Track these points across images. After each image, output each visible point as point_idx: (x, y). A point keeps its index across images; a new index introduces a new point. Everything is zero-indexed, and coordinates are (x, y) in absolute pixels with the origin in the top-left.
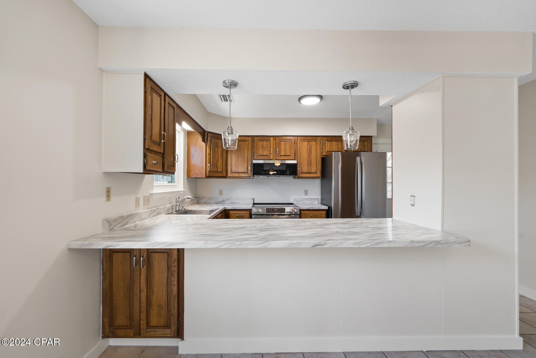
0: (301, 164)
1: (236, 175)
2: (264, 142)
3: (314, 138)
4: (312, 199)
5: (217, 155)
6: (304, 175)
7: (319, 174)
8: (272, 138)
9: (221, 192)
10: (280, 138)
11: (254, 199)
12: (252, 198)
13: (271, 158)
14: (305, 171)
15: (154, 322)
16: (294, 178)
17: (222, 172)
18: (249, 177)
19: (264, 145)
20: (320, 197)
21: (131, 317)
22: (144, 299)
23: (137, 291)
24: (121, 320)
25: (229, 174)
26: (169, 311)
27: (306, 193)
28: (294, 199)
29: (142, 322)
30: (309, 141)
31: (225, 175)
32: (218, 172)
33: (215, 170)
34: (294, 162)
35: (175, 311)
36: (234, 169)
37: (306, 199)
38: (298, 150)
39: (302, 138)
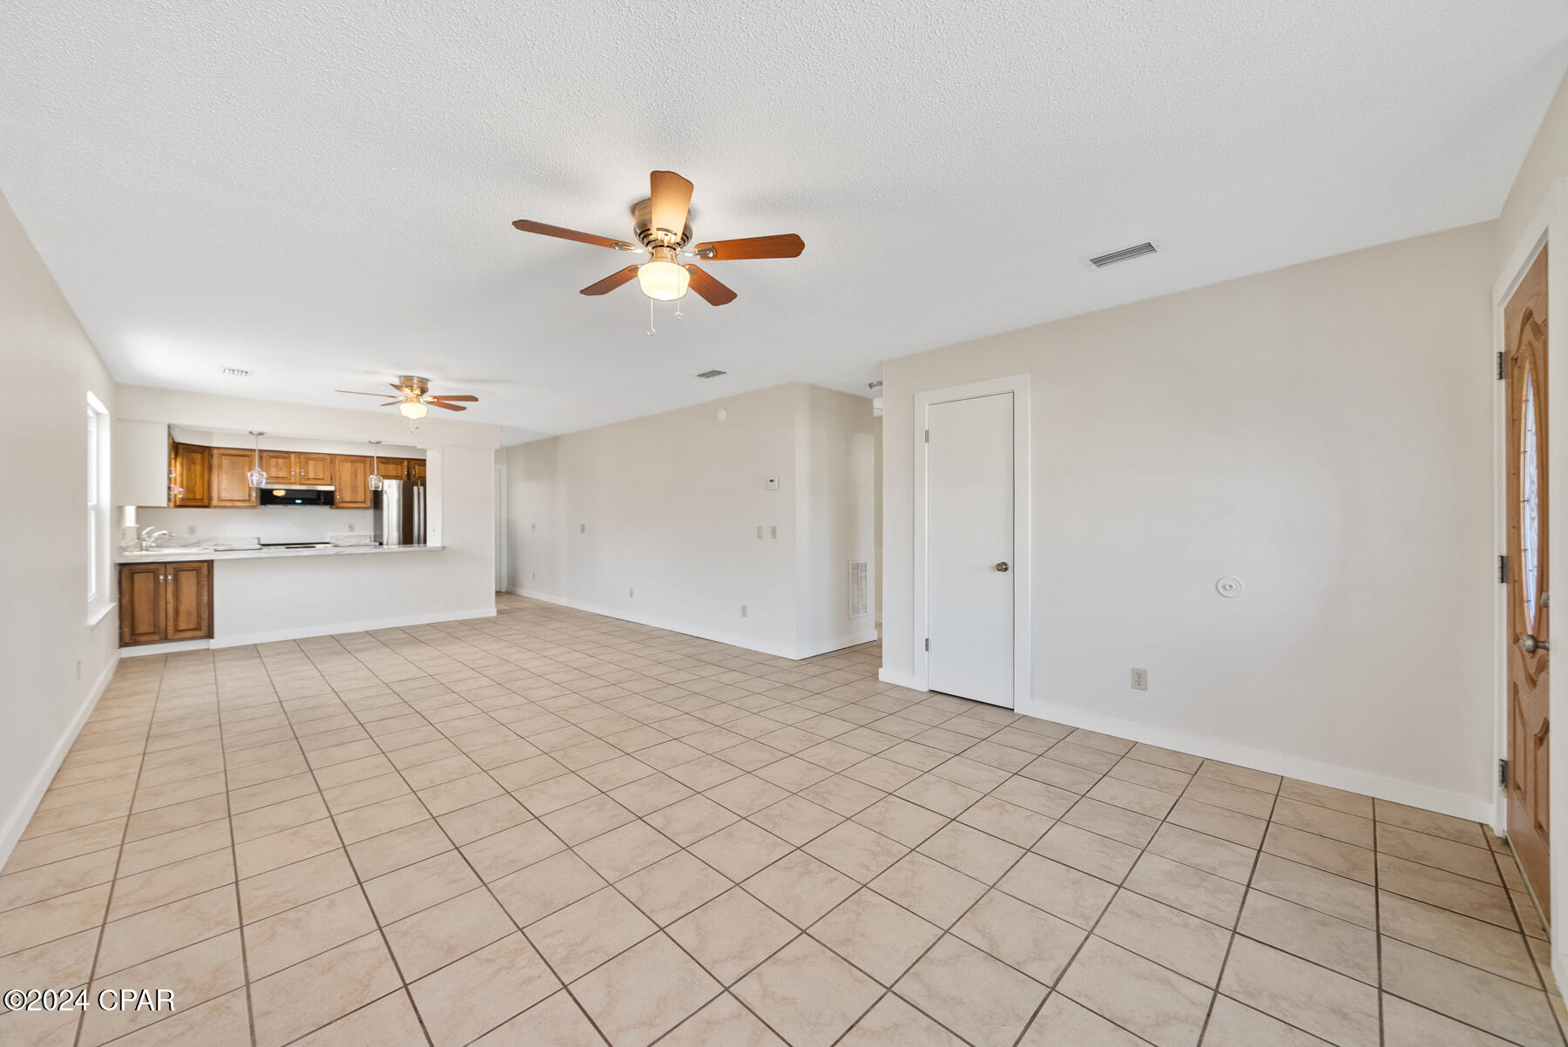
0: (341, 492)
1: (229, 504)
2: (280, 460)
3: (362, 459)
4: (360, 536)
5: (193, 475)
6: (346, 505)
7: (369, 504)
8: (292, 456)
9: (191, 529)
10: (306, 456)
11: (259, 539)
12: (257, 536)
13: (292, 481)
14: (349, 499)
15: (183, 626)
16: (331, 508)
17: (202, 499)
18: (254, 507)
19: (280, 463)
20: (372, 534)
21: (156, 625)
22: (171, 607)
23: (162, 602)
24: (143, 627)
25: (215, 502)
26: (199, 616)
27: (351, 528)
28: (332, 538)
29: (169, 628)
30: (352, 462)
31: (207, 504)
32: (195, 499)
33: (191, 496)
34: (331, 488)
35: (205, 616)
36: (224, 495)
37: (352, 536)
38: (337, 473)
39: (342, 458)
